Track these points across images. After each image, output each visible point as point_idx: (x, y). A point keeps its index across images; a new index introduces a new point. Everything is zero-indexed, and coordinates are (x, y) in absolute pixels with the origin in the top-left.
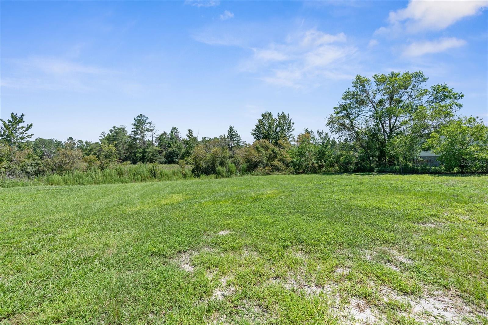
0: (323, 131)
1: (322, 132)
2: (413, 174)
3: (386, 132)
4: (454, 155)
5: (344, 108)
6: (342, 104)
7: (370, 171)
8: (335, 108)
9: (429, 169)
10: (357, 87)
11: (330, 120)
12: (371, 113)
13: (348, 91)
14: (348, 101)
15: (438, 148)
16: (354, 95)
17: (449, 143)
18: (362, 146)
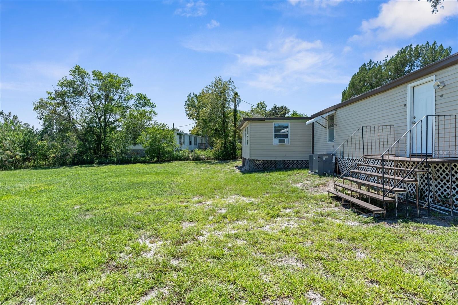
0: (10, 113)
1: (8, 114)
2: (127, 164)
3: (102, 126)
4: (155, 148)
5: (60, 95)
6: (58, 90)
7: (89, 163)
8: (48, 93)
9: (139, 160)
10: (75, 77)
11: (38, 104)
12: (88, 106)
13: (65, 79)
14: (65, 89)
15: (146, 144)
16: (71, 84)
17: (153, 140)
18: (79, 138)
